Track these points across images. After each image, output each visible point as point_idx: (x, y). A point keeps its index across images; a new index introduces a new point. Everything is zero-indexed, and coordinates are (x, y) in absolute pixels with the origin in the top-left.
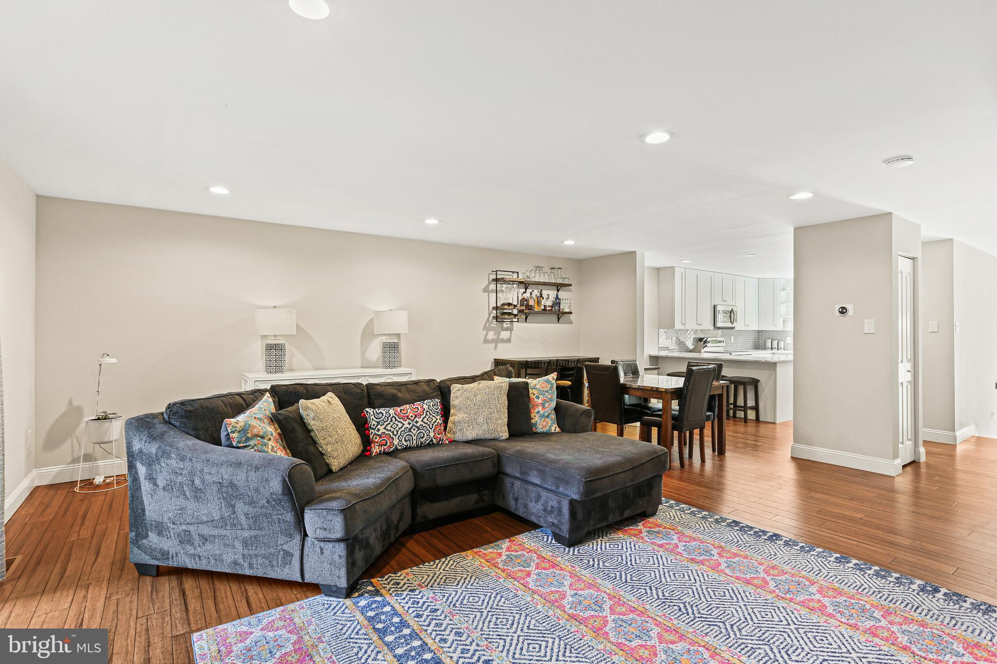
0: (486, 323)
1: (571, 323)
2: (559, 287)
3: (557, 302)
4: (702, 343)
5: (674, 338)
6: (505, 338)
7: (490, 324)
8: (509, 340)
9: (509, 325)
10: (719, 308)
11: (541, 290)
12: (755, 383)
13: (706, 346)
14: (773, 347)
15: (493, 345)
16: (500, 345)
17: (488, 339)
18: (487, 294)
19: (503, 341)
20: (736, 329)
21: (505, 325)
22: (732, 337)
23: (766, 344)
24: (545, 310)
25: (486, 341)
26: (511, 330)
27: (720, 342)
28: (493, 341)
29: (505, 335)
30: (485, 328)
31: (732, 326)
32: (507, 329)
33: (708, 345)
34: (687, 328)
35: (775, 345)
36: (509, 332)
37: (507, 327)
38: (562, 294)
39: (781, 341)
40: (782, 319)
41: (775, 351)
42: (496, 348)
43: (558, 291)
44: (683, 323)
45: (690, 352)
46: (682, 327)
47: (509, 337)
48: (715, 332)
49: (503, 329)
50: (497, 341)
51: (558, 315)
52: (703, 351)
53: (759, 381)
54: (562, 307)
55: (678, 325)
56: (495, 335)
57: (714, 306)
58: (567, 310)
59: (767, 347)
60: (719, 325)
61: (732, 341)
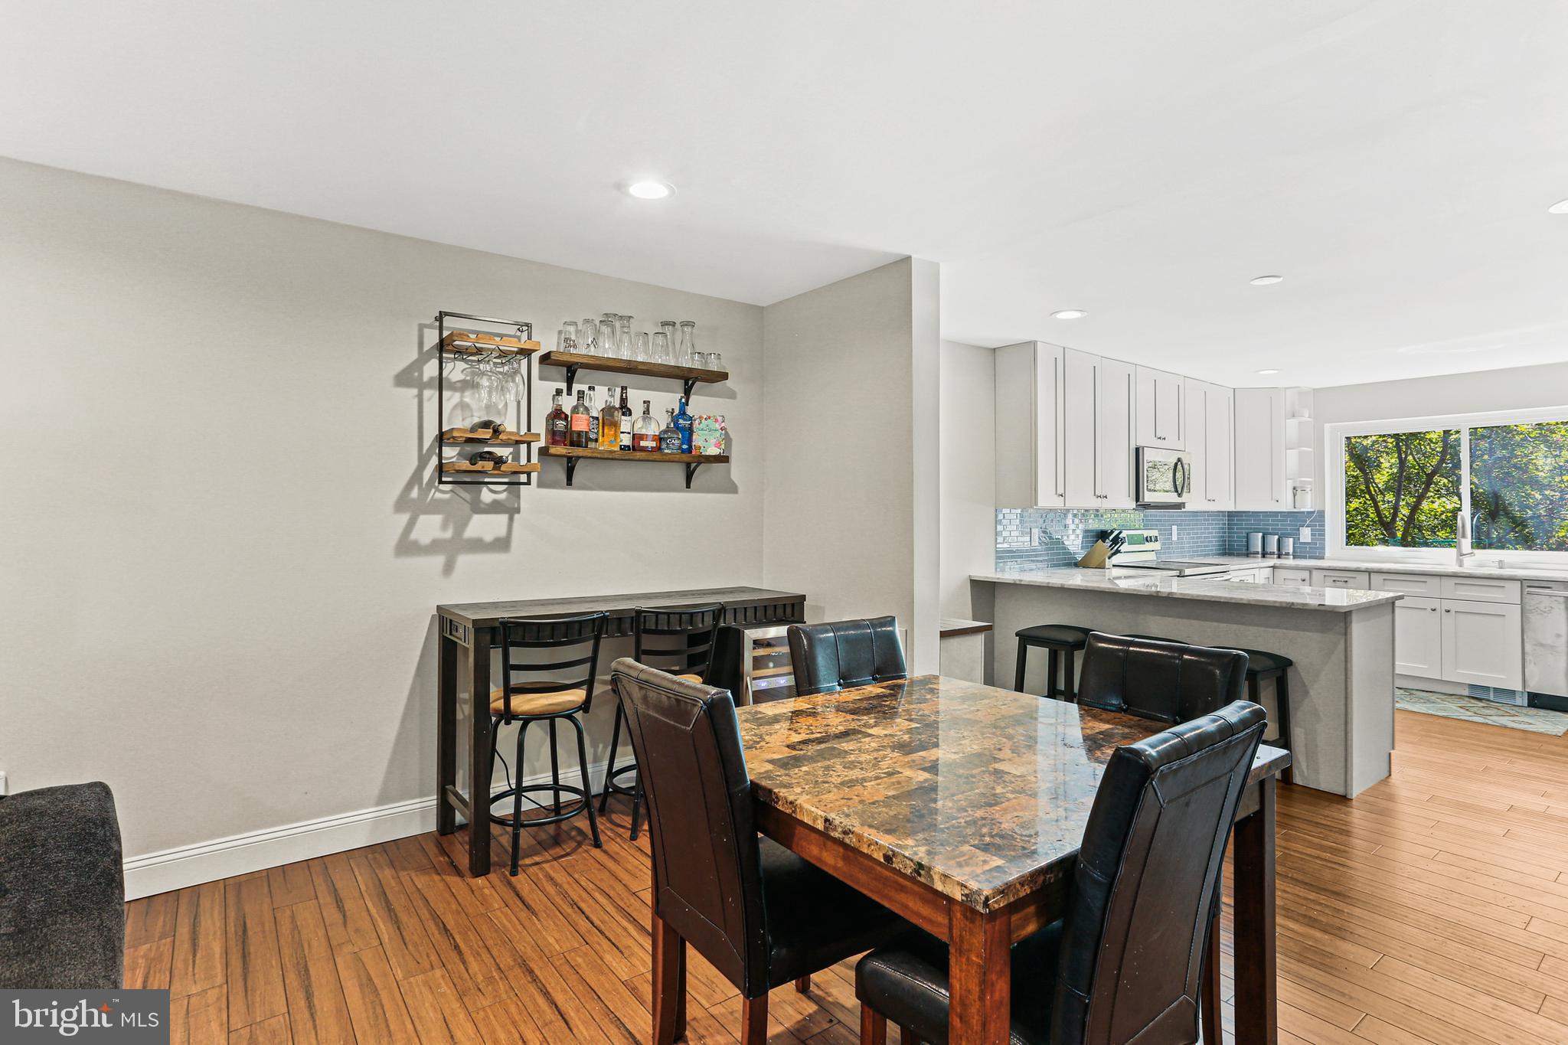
0: (409, 487)
1: (732, 489)
2: (689, 380)
3: (682, 426)
4: (1108, 543)
5: (1035, 531)
6: (488, 538)
7: (424, 492)
8: (502, 544)
9: (503, 496)
10: (1148, 456)
11: (624, 388)
12: (1280, 668)
13: (1118, 552)
14: (1268, 550)
15: (439, 560)
16: (463, 561)
17: (416, 543)
18: (415, 391)
19: (478, 546)
20: (1188, 508)
21: (486, 496)
22: (1174, 528)
23: (1251, 543)
24: (635, 447)
25: (406, 547)
26: (512, 511)
27: (1148, 540)
28: (435, 546)
29: (485, 526)
30: (402, 504)
31: (1179, 500)
32: (495, 508)
33: (1124, 547)
34: (1068, 505)
35: (1273, 546)
36: (504, 518)
37: (495, 502)
38: (700, 404)
39: (1288, 535)
40: (1290, 484)
41: (1273, 561)
42: (448, 568)
43: (687, 392)
44: (1061, 491)
45: (1077, 565)
46: (1058, 503)
47: (502, 532)
48: (1140, 515)
49: (478, 508)
50: (452, 548)
51: (688, 465)
52: (1108, 563)
53: (1289, 663)
54: (698, 440)
55: (1047, 499)
56: (444, 526)
57: (1137, 450)
58: (712, 451)
59: (1252, 550)
60: (1148, 497)
61: (1175, 538)
